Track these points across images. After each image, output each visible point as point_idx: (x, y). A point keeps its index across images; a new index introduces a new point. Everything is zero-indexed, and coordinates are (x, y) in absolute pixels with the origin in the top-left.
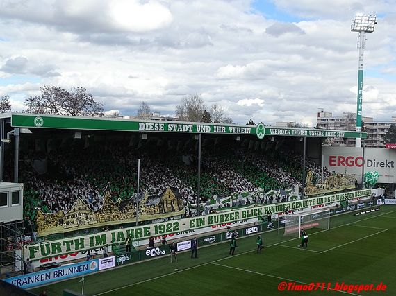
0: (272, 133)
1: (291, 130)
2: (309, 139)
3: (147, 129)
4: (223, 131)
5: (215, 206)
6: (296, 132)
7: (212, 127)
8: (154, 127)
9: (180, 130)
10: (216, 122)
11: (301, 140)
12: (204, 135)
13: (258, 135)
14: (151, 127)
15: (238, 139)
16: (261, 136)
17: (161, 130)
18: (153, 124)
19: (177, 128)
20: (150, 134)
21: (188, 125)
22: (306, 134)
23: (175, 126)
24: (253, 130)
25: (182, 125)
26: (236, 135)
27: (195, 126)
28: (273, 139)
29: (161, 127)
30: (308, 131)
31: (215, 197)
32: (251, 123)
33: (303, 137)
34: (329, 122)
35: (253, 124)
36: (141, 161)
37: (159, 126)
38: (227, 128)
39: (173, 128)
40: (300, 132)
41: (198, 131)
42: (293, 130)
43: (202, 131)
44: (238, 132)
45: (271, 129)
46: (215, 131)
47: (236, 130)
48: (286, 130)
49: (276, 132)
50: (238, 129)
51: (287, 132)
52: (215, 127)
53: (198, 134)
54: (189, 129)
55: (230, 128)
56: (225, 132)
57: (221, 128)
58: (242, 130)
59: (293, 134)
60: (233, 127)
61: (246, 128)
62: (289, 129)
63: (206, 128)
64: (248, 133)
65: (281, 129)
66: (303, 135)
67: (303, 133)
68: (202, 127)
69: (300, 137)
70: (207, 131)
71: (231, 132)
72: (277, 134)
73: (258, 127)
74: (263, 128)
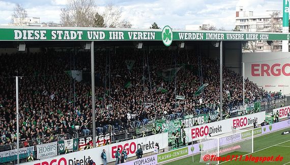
0: (181, 37)
1: (205, 34)
2: (227, 43)
3: (25, 38)
6: (210, 36)
7: (107, 33)
8: (33, 35)
9: (67, 38)
10: (111, 26)
11: (217, 46)
12: (97, 43)
13: (164, 42)
14: (30, 35)
15: (140, 46)
16: (168, 43)
17: (43, 38)
18: (32, 32)
19: (63, 36)
20: (29, 44)
21: (76, 31)
22: (222, 38)
23: (60, 33)
24: (158, 34)
25: (69, 31)
26: (138, 42)
27: (85, 32)
28: (182, 46)
29: (42, 35)
30: (225, 34)
32: (155, 26)
33: (220, 42)
34: (250, 23)
35: (157, 28)
36: (19, 79)
37: (39, 34)
38: (126, 33)
39: (58, 36)
40: (215, 36)
41: (90, 38)
42: (207, 34)
43: (94, 38)
44: (139, 38)
45: (179, 34)
46: (111, 38)
47: (137, 36)
48: (199, 34)
49: (186, 36)
50: (139, 34)
51: (199, 36)
52: (110, 33)
53: (90, 42)
54: (78, 36)
55: (129, 33)
56: (123, 38)
57: (118, 34)
58: (144, 36)
59: (207, 38)
60: (133, 32)
61: (149, 33)
62: (202, 33)
63: (99, 34)
64: (151, 38)
65: (192, 33)
66: (219, 39)
67: (219, 36)
68: (94, 33)
69: (215, 42)
70: (101, 38)
71: (130, 38)
72: (187, 39)
73: (164, 31)
74: (170, 32)
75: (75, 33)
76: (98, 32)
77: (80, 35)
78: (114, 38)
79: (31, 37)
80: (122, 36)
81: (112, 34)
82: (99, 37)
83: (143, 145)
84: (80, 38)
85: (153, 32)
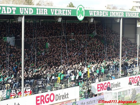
0: (91, 14)
1: (109, 12)
2: (125, 20)
4: (46, 13)
6: (113, 14)
7: (35, 9)
9: (4, 12)
11: (118, 21)
12: (27, 17)
13: (78, 17)
15: (60, 20)
16: (81, 18)
19: (1, 11)
21: (11, 7)
22: (122, 16)
24: (74, 11)
25: (6, 7)
26: (58, 17)
27: (18, 8)
28: (92, 20)
30: (125, 13)
32: (71, 5)
33: (120, 18)
35: (73, 7)
38: (49, 10)
40: (117, 14)
41: (22, 13)
42: (111, 12)
43: (25, 13)
44: (59, 14)
45: (90, 11)
46: (37, 13)
47: (57, 12)
48: (104, 12)
49: (95, 13)
50: (59, 11)
51: (105, 14)
52: (37, 9)
53: (22, 16)
54: (12, 11)
55: (52, 10)
56: (47, 14)
57: (43, 10)
58: (63, 12)
59: (111, 16)
60: (54, 9)
61: (66, 10)
62: (107, 11)
63: (29, 10)
64: (68, 14)
65: (99, 11)
66: (120, 16)
67: (120, 14)
68: (25, 9)
69: (117, 18)
70: (30, 13)
71: (52, 13)
72: (96, 15)
73: (78, 9)
74: (83, 10)
75: (10, 9)
76: (28, 9)
77: (14, 10)
78: (40, 13)
80: (46, 12)
81: (39, 10)
82: (29, 12)
83: (60, 95)
84: (14, 13)
85: (70, 10)
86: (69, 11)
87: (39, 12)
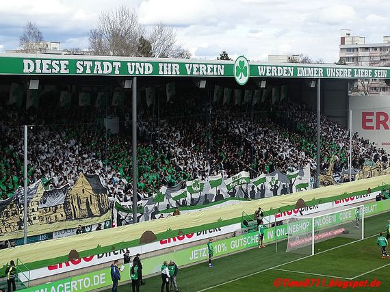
0: (261, 73)
1: (295, 68)
2: (325, 81)
3: (38, 71)
4: (175, 71)
5: (162, 205)
6: (304, 71)
7: (155, 65)
8: (50, 67)
9: (99, 71)
10: (162, 56)
11: (313, 85)
12: (143, 81)
13: (237, 79)
14: (45, 67)
15: (203, 85)
16: (242, 80)
17: (64, 72)
18: (49, 62)
19: (92, 68)
20: (44, 80)
21: (112, 62)
22: (321, 75)
23: (89, 64)
24: (229, 68)
25: (102, 62)
26: (199, 79)
27: (124, 64)
28: (263, 85)
29: (63, 67)
30: (325, 69)
31: (163, 189)
32: (224, 56)
33: (316, 80)
34: (361, 53)
35: (228, 59)
36: (29, 128)
37: (59, 65)
38: (182, 65)
39: (85, 68)
40: (311, 71)
41: (131, 72)
42: (298, 69)
43: (137, 72)
44: (201, 73)
45: (259, 67)
46: (161, 72)
47: (198, 70)
48: (287, 68)
49: (268, 71)
50: (201, 68)
51: (287, 72)
52: (160, 65)
53: (131, 78)
54: (114, 69)
55: (187, 66)
56: (178, 73)
57: (172, 67)
58: (209, 70)
59: (298, 75)
60: (193, 64)
61: (215, 66)
62: (291, 67)
63: (144, 66)
64: (219, 74)
65: (277, 67)
66: (315, 75)
67: (316, 72)
68: (138, 64)
69: (311, 80)
70: (147, 72)
71: (189, 73)
72: (270, 75)
73: (237, 64)
74: (246, 64)
75: (110, 64)
76: (142, 64)
77: (117, 68)
78: (165, 73)
79: (48, 69)
80: (177, 69)
81: (163, 67)
82: (144, 71)
84: (117, 72)
85: (221, 65)
86: (219, 66)
87: (163, 71)
